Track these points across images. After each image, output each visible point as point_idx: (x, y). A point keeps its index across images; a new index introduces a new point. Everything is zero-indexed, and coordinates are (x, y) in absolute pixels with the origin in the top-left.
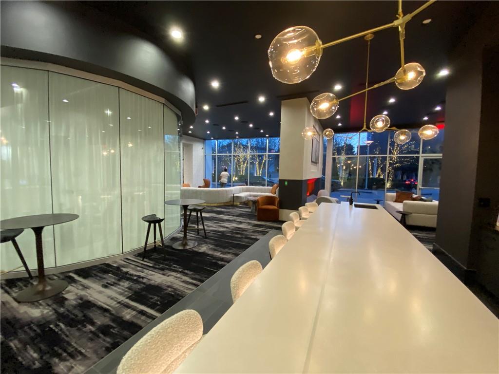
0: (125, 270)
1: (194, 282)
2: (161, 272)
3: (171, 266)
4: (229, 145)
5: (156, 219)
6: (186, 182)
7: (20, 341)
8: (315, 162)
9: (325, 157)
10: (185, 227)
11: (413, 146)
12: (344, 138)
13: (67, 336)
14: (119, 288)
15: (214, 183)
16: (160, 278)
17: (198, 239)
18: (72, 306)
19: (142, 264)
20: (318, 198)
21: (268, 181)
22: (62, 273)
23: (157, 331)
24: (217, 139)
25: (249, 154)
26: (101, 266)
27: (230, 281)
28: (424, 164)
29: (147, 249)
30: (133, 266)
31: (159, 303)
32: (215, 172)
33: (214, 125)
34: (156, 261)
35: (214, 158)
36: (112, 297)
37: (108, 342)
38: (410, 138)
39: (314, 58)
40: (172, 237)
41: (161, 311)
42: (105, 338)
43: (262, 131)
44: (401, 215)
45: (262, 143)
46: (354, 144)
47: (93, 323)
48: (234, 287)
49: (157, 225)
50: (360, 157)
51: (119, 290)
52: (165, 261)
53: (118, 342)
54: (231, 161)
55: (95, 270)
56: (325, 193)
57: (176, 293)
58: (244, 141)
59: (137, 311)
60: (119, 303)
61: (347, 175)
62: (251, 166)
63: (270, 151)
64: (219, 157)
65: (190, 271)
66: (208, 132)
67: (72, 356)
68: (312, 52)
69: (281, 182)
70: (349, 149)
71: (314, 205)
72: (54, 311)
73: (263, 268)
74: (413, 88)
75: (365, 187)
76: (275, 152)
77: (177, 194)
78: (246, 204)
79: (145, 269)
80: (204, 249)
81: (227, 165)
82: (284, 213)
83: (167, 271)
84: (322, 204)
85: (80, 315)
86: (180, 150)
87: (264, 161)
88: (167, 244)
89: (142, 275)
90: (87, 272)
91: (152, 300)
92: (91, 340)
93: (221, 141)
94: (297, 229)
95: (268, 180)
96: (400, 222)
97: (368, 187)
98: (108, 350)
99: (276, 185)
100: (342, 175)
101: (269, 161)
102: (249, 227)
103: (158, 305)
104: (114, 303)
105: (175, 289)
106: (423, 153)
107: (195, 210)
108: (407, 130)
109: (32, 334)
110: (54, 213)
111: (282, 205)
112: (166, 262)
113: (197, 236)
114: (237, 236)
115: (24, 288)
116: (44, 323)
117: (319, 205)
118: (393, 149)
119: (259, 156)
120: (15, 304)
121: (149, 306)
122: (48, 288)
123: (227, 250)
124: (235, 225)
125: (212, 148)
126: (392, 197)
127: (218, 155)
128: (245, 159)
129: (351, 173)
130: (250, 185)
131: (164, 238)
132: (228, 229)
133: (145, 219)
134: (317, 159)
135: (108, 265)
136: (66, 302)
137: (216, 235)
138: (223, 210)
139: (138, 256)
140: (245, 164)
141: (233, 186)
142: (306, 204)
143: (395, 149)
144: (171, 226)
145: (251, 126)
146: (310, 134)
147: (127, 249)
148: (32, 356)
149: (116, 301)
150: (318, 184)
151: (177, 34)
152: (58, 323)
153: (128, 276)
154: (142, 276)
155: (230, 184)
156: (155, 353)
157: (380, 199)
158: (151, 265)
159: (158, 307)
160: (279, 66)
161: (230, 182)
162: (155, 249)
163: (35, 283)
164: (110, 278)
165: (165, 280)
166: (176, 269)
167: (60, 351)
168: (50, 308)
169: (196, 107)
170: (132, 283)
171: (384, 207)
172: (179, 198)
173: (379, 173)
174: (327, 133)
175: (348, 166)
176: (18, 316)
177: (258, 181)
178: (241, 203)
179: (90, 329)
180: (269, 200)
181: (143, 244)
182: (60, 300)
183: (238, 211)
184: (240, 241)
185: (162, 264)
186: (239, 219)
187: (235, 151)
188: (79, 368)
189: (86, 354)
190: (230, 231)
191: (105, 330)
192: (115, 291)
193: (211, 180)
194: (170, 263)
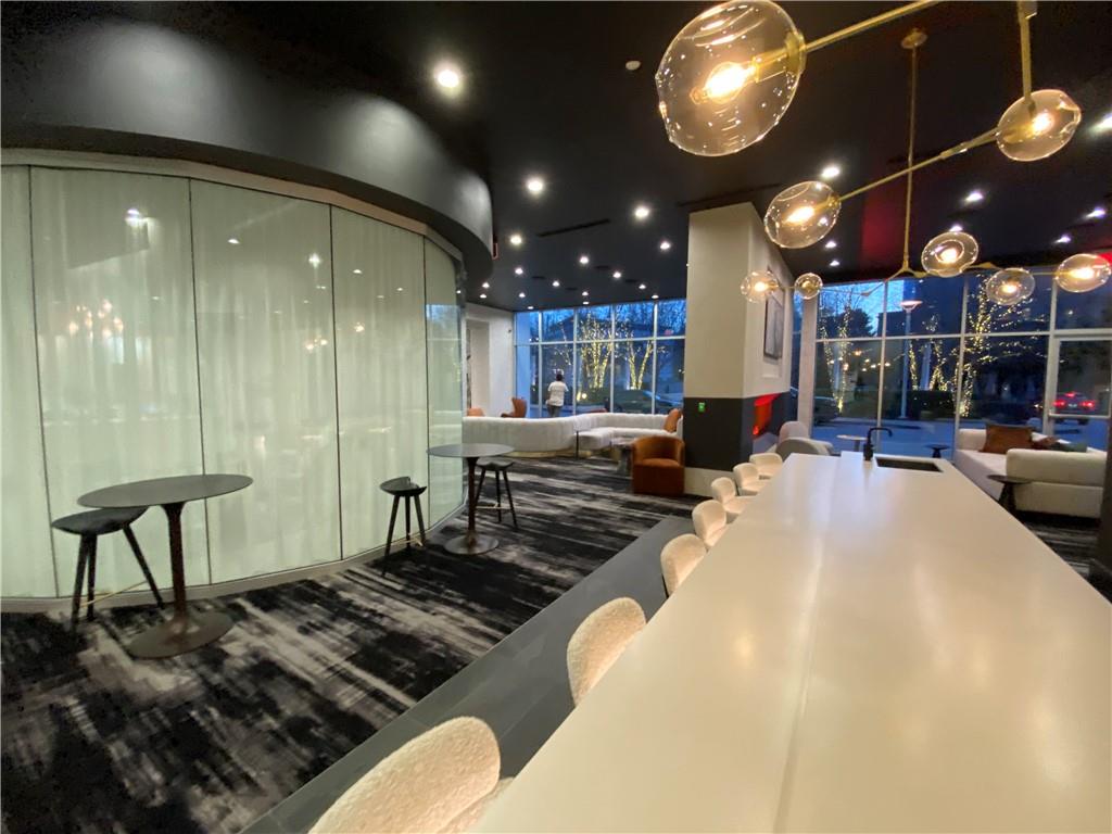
0: (345, 595)
1: (489, 630)
2: (420, 604)
3: (440, 591)
4: (568, 323)
5: (410, 488)
6: (474, 406)
7: (130, 743)
8: (773, 356)
9: (796, 341)
10: (473, 502)
11: (1028, 310)
12: (845, 297)
13: (223, 738)
14: (333, 637)
15: (534, 406)
16: (417, 617)
17: (499, 532)
18: (237, 670)
19: (381, 584)
20: (780, 441)
21: (656, 401)
22: (221, 598)
23: (389, 770)
24: (541, 309)
25: (612, 340)
26: (299, 585)
27: (567, 647)
28: (1062, 356)
29: (392, 551)
30: (362, 588)
31: (412, 675)
32: (537, 382)
33: (536, 278)
34: (412, 579)
35: (534, 351)
36: (317, 655)
37: (304, 759)
38: (1033, 288)
39: (780, 82)
40: (444, 526)
41: (417, 695)
42: (298, 747)
43: (642, 287)
44: (1002, 485)
45: (644, 313)
46: (871, 310)
47: (276, 713)
48: (576, 665)
49: (412, 499)
50: (887, 341)
51: (332, 641)
52: (429, 579)
53: (325, 759)
54: (571, 356)
55: (285, 594)
56: (798, 428)
57: (450, 654)
58: (601, 311)
59: (366, 691)
60: (331, 669)
61: (853, 386)
62: (618, 367)
63: (661, 331)
64: (547, 351)
65: (482, 604)
66: (522, 295)
67: (229, 783)
68: (776, 66)
69: (690, 404)
70: (858, 322)
71: (771, 461)
72: (200, 681)
73: (648, 618)
74: (1047, 155)
75: (900, 414)
76: (675, 334)
77: (454, 431)
78: (606, 453)
79: (386, 595)
80: (511, 555)
81: (565, 366)
82: (696, 478)
83: (430, 604)
84: (793, 456)
85: (251, 691)
86: (459, 336)
87: (647, 356)
88: (434, 541)
89: (380, 608)
90: (269, 597)
91: (398, 669)
92: (271, 749)
93: (550, 313)
94: (731, 518)
95: (658, 398)
96: (1001, 502)
97: (907, 414)
98: (304, 777)
99: (675, 410)
100: (841, 385)
101: (658, 355)
102: (615, 508)
103: (411, 680)
104: (319, 670)
105: (448, 647)
106: (1058, 326)
107: (492, 467)
108: (1021, 270)
109: (155, 730)
110: (207, 473)
111: (692, 458)
112: (430, 583)
113: (496, 525)
114: (586, 527)
115: (148, 627)
116: (180, 707)
117: (784, 460)
118: (975, 320)
119: (636, 344)
120: (126, 662)
121: (391, 682)
122: (194, 629)
123: (561, 560)
124: (580, 502)
125: (532, 330)
126: (975, 438)
127: (543, 346)
128: (604, 351)
129: (864, 382)
130: (615, 411)
131: (426, 527)
132: (565, 512)
133: (387, 487)
134: (778, 347)
135: (313, 584)
136: (227, 662)
137: (539, 525)
138: (555, 467)
139: (373, 567)
140: (605, 364)
141: (578, 413)
142: (752, 457)
143: (980, 317)
144: (443, 502)
145: (617, 275)
146: (761, 287)
147: (351, 550)
148: (149, 778)
149: (325, 665)
150: (781, 408)
151: (449, 79)
152: (206, 706)
153: (351, 610)
154: (380, 611)
155: (570, 408)
156: (384, 823)
157: (942, 444)
158: (399, 587)
159: (410, 685)
160: (685, 114)
161: (571, 404)
162: (409, 552)
163: (169, 618)
164: (316, 613)
165: (427, 623)
166: (450, 599)
167: (206, 771)
168: (194, 674)
169: (495, 240)
170: (357, 627)
171: (954, 464)
172: (459, 442)
173: (937, 379)
174: (804, 285)
175: (855, 364)
176: (130, 689)
177: (634, 402)
178: (595, 452)
179: (269, 725)
180: (662, 447)
181: (384, 541)
182: (213, 656)
183: (587, 469)
184: (591, 540)
185: (422, 585)
186: (591, 489)
187: (581, 334)
188: (243, 815)
189: (259, 781)
190: (572, 517)
191: (298, 729)
192: (324, 642)
193: (527, 399)
194: (439, 584)
